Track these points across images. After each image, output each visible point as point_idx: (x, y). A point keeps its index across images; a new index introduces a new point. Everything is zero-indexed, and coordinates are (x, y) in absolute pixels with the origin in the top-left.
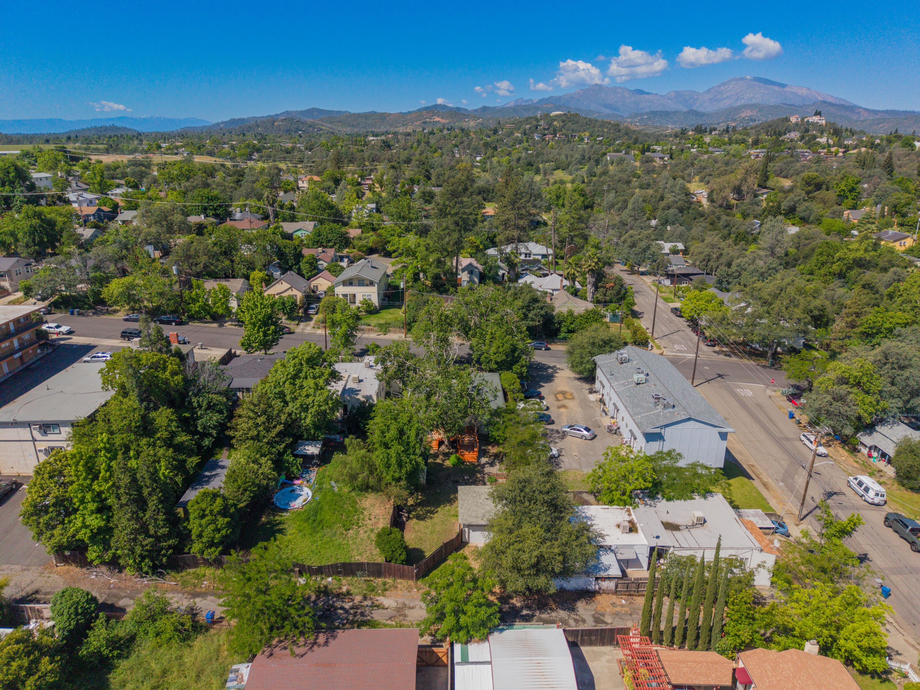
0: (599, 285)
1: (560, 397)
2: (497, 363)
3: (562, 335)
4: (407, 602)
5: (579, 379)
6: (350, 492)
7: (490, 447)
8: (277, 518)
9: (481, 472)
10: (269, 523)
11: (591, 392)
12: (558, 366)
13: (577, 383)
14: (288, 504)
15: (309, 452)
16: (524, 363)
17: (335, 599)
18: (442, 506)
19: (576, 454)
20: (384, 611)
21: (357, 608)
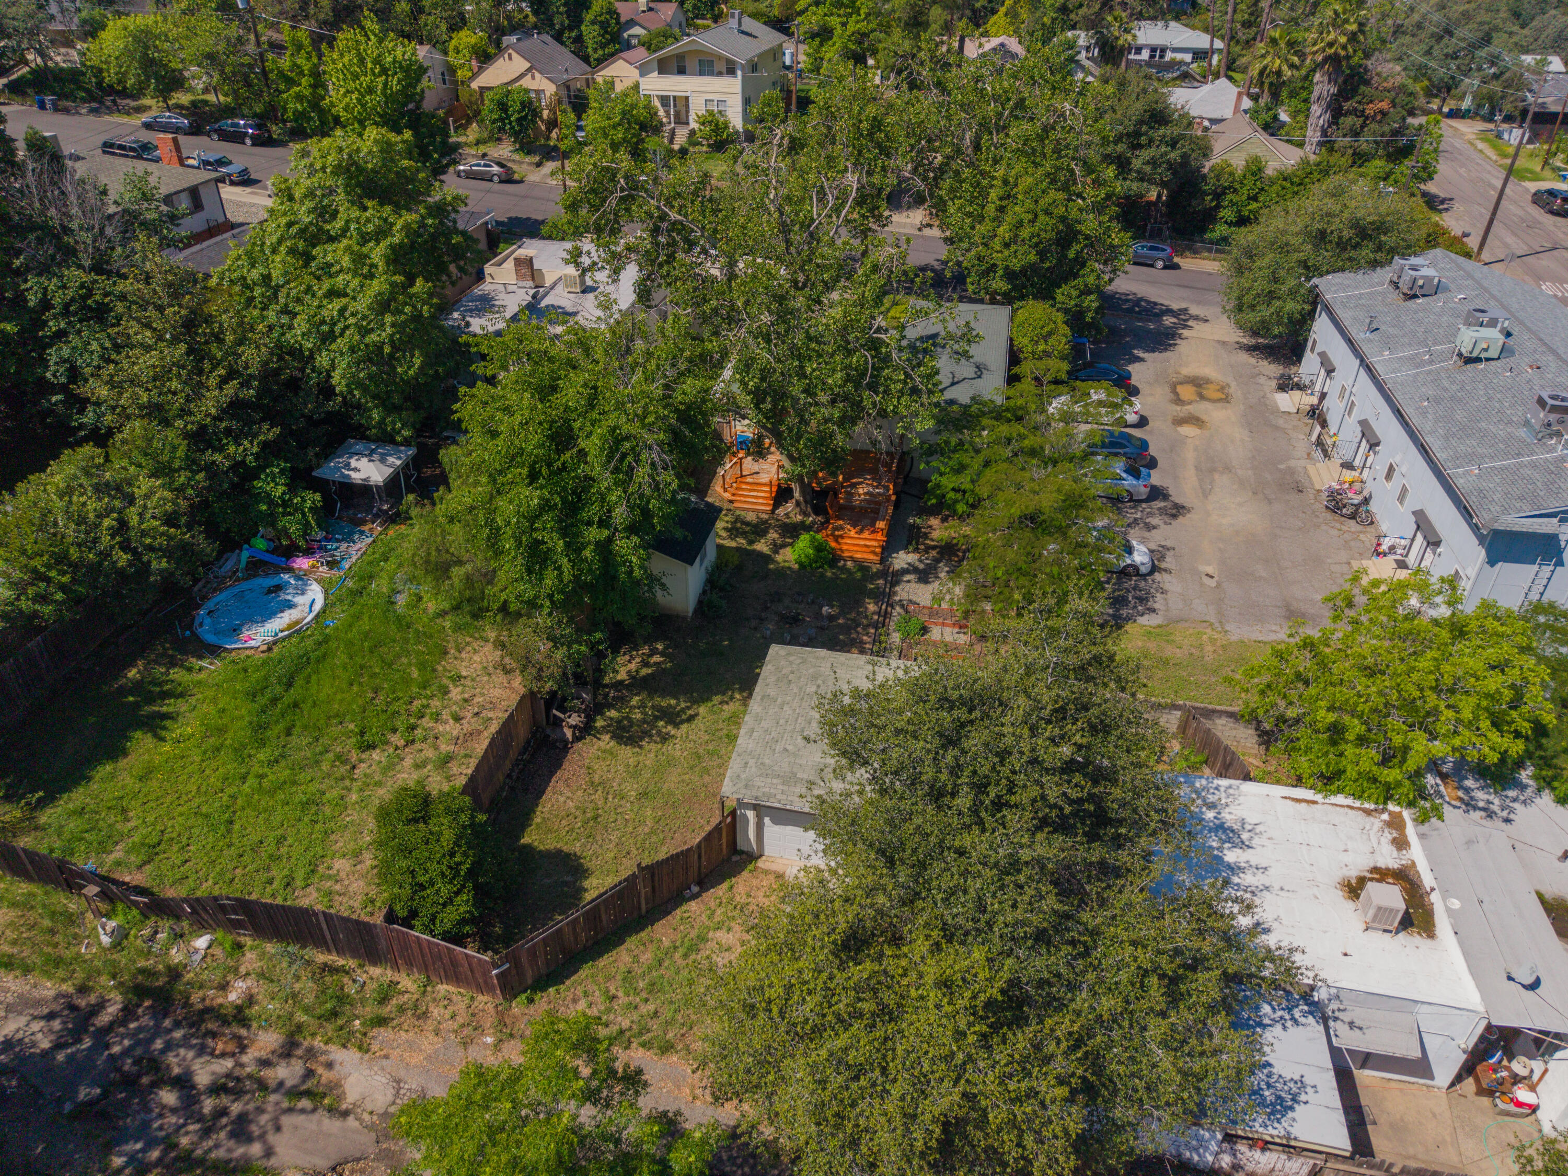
0: (1346, 106)
1: (1187, 392)
2: (1010, 275)
3: (1220, 230)
5: (1251, 349)
6: (443, 614)
7: (934, 522)
8: (177, 674)
9: (885, 597)
10: (137, 688)
11: (1285, 385)
12: (1194, 310)
13: (1245, 358)
14: (233, 631)
15: (356, 477)
16: (1091, 280)
17: (178, 1034)
18: (717, 699)
19: (1210, 570)
20: (332, 1125)
21: (238, 1093)
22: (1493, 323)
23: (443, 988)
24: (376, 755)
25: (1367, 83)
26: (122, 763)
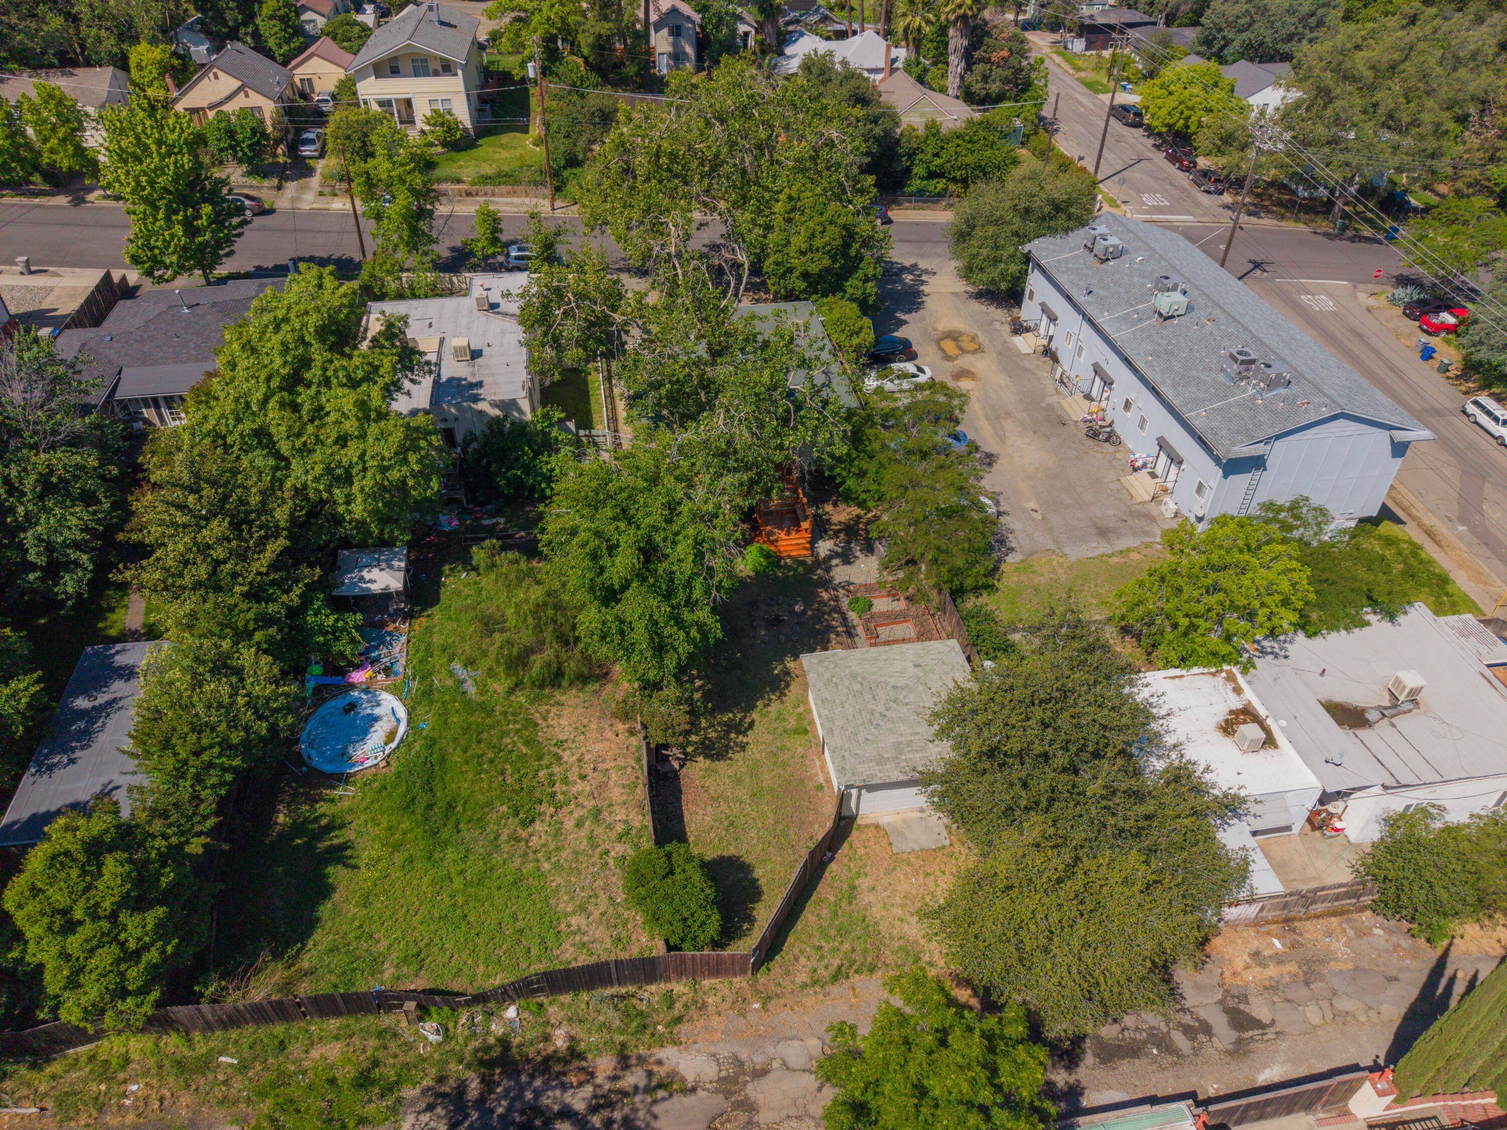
0: (977, 54)
1: (949, 346)
3: (915, 184)
4: (744, 1055)
5: (979, 296)
7: (829, 508)
8: (322, 808)
9: (826, 584)
11: (1019, 328)
12: (923, 265)
13: (976, 306)
14: (344, 756)
15: (376, 588)
17: (538, 1083)
18: (760, 703)
19: (1032, 505)
20: (689, 1100)
21: (611, 1105)
22: (1175, 288)
23: (707, 983)
24: (538, 826)
25: (989, 34)
26: (336, 897)
